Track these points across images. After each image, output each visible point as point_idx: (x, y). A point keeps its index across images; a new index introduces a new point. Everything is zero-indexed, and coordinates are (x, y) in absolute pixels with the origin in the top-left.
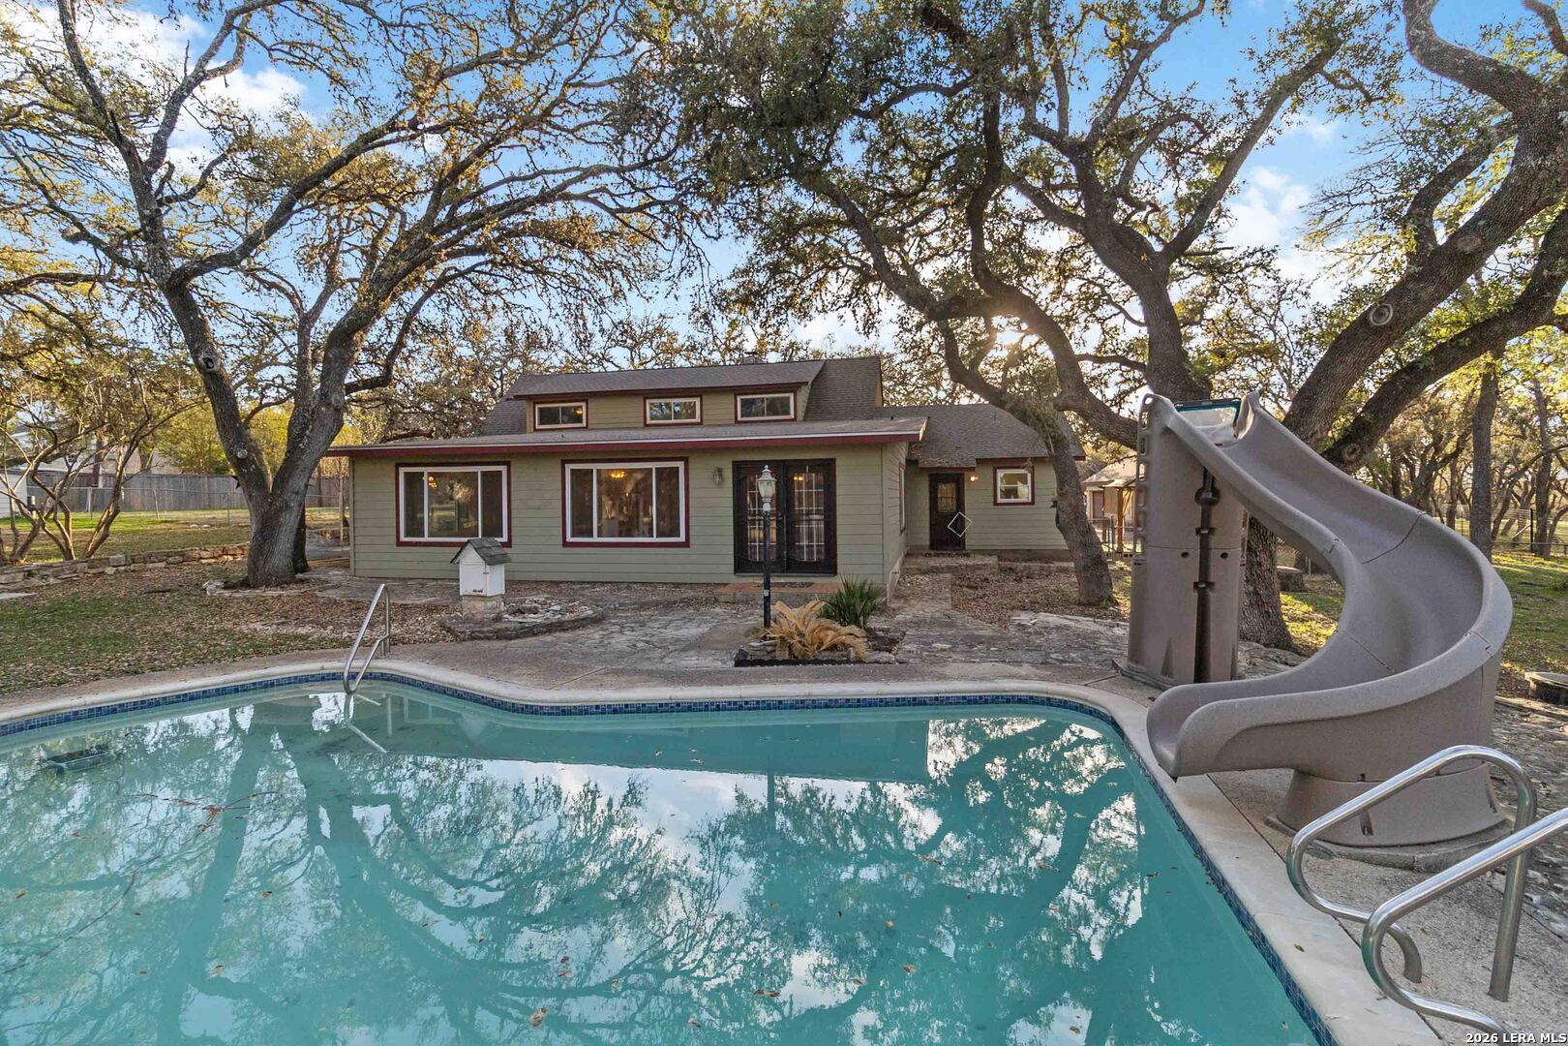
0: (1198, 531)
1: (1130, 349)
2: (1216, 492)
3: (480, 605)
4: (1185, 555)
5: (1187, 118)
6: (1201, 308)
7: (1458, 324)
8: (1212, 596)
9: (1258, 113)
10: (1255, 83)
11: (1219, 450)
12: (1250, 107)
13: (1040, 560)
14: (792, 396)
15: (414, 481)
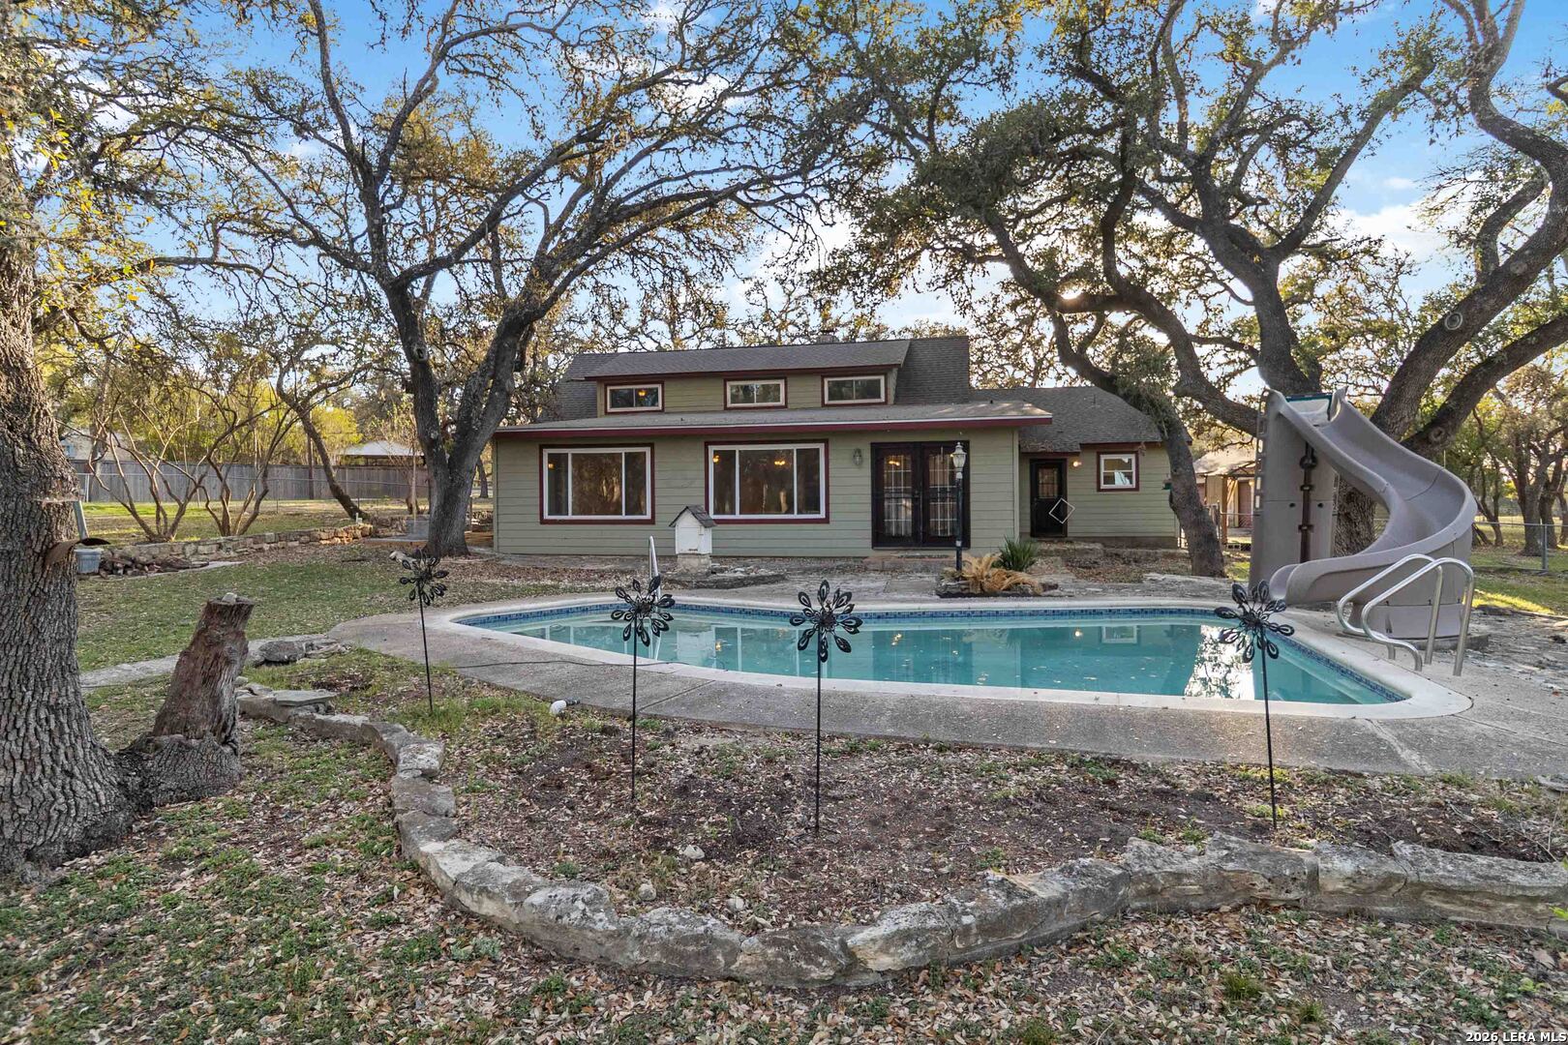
0: (1302, 488)
1: (1235, 328)
2: (1314, 459)
3: (695, 562)
4: (1292, 505)
5: (1297, 118)
6: (1311, 285)
7: (1529, 323)
8: (1312, 535)
9: (1359, 125)
10: (1359, 98)
11: (1317, 429)
12: (1352, 118)
13: (1147, 546)
14: (882, 378)
15: (558, 461)
